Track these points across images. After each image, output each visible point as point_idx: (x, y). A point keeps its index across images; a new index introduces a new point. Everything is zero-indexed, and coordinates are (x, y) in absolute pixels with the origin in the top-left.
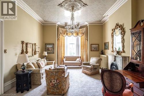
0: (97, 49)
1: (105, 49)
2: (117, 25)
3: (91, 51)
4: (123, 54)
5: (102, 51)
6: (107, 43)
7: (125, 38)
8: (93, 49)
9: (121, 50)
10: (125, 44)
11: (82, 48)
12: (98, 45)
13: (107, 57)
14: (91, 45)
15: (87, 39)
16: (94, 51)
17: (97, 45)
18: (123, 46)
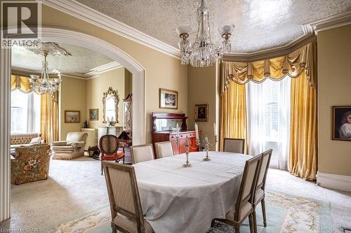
0: (76, 120)
1: (91, 119)
2: (110, 89)
3: (66, 122)
4: (117, 125)
5: (86, 123)
6: (95, 110)
7: (118, 106)
8: (69, 119)
9: (115, 120)
10: (119, 113)
11: (44, 117)
12: (79, 112)
13: (97, 130)
14: (66, 111)
15: (56, 100)
16: (71, 122)
17: (77, 113)
18: (117, 116)
